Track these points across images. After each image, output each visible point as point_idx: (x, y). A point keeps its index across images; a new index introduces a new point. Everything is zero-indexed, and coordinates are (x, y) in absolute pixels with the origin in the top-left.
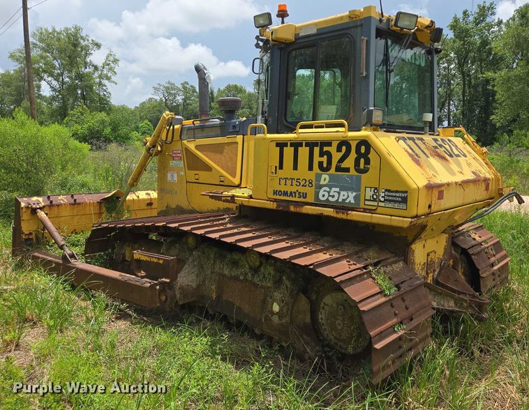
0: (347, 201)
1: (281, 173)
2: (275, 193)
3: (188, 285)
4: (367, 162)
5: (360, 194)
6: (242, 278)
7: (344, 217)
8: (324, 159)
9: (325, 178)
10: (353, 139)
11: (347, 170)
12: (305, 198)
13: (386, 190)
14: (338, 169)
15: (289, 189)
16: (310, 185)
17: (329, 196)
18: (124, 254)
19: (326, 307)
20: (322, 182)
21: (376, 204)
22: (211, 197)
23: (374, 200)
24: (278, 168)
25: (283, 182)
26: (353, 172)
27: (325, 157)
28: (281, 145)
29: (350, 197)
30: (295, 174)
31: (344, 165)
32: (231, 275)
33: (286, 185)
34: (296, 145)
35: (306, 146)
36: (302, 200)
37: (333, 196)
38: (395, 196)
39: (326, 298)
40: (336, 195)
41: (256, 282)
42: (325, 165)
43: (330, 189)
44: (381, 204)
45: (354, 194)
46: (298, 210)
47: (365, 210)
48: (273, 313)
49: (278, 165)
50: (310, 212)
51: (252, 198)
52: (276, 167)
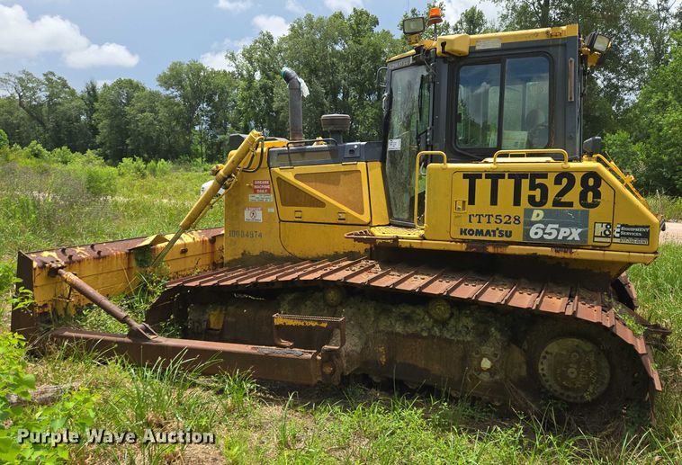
0: (570, 238)
1: (470, 209)
2: (463, 232)
3: (353, 351)
4: (597, 195)
5: (587, 231)
6: (425, 334)
7: (567, 255)
8: (537, 193)
9: (538, 214)
10: (578, 170)
11: (571, 204)
12: (510, 236)
13: (622, 226)
14: (556, 203)
15: (484, 226)
16: (517, 222)
17: (544, 233)
18: (208, 322)
19: (548, 356)
20: (534, 218)
21: (609, 240)
22: (356, 239)
23: (607, 236)
24: (467, 203)
25: (475, 219)
26: (577, 206)
27: (538, 190)
28: (472, 177)
29: (575, 234)
30: (494, 210)
31: (564, 199)
32: (407, 332)
33: (479, 222)
34: (495, 177)
35: (509, 178)
36: (504, 239)
37: (550, 234)
38: (634, 232)
39: (550, 346)
40: (555, 233)
41: (448, 337)
42: (538, 199)
43: (546, 225)
44: (615, 240)
45: (580, 230)
46: (500, 250)
47: (594, 248)
48: (481, 370)
49: (467, 200)
50: (517, 253)
51: (425, 239)
52: (464, 202)
